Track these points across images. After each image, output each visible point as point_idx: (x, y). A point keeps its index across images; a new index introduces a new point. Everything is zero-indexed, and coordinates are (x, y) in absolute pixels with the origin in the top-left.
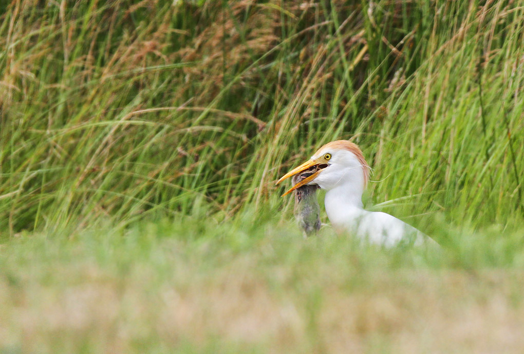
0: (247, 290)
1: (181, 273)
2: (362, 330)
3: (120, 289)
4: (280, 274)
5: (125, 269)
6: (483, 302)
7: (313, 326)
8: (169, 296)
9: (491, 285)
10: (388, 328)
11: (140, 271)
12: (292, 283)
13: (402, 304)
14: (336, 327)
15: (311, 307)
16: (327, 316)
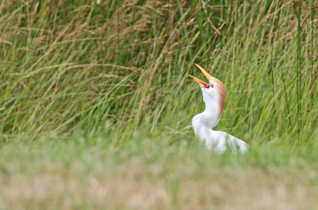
0: (138, 178)
1: (99, 167)
2: (203, 202)
3: (65, 177)
4: (156, 169)
5: (68, 165)
6: (272, 188)
7: (175, 201)
8: (94, 182)
9: (277, 177)
10: (218, 202)
11: (77, 166)
12: (163, 174)
13: (226, 188)
14: (187, 201)
15: (174, 189)
16: (184, 194)
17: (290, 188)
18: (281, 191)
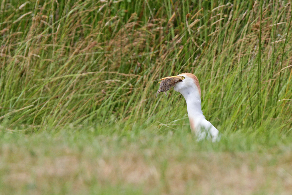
0: (135, 160)
1: (105, 151)
2: (185, 178)
3: (79, 158)
4: (149, 153)
5: (81, 149)
6: (238, 167)
7: (163, 176)
8: (101, 162)
9: (242, 159)
10: (196, 178)
11: (89, 150)
12: (154, 157)
13: (202, 167)
14: (173, 177)
15: (163, 168)
16: (170, 172)
17: (252, 168)
18: (245, 170)
